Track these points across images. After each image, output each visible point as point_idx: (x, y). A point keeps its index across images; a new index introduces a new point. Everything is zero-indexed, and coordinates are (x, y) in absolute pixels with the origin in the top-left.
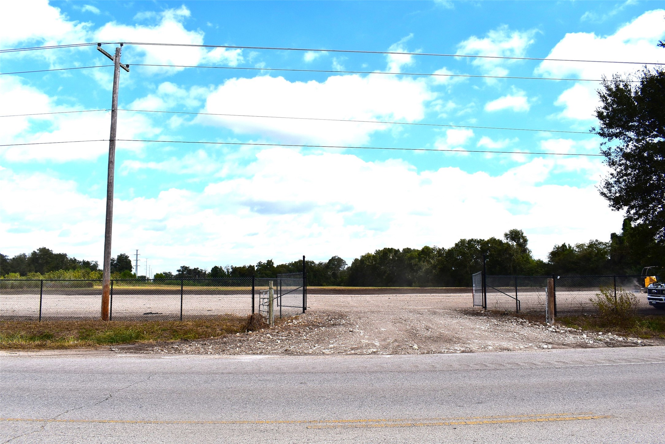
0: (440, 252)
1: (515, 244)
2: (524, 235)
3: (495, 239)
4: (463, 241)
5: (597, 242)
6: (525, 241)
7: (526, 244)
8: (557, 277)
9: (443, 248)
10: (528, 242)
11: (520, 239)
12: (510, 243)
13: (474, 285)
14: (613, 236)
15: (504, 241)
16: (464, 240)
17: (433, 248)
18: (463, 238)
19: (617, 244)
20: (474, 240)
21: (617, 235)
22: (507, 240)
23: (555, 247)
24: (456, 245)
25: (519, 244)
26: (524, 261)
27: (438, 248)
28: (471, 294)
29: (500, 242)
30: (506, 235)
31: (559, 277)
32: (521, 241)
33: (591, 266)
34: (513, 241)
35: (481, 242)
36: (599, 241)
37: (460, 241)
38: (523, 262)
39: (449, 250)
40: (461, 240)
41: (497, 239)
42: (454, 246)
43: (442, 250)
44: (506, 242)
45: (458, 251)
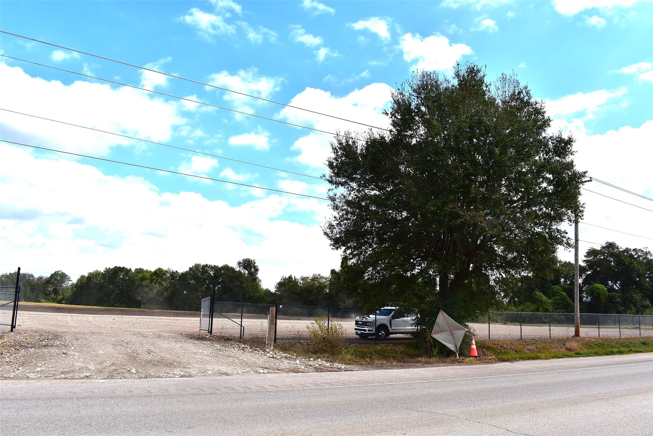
0: (174, 275)
1: (247, 272)
2: (255, 265)
3: (228, 267)
4: (197, 266)
5: (319, 276)
6: (257, 270)
7: (256, 273)
8: (280, 306)
9: (176, 271)
10: (259, 272)
11: (252, 268)
12: (242, 271)
13: (202, 310)
14: (333, 272)
15: (237, 269)
16: (199, 264)
17: (167, 270)
18: (197, 263)
19: (335, 279)
20: (208, 265)
21: (336, 271)
22: (240, 268)
23: (282, 278)
24: (191, 269)
25: (250, 273)
26: (254, 289)
27: (172, 270)
28: (199, 319)
29: (232, 269)
30: (239, 263)
31: (281, 306)
32: (253, 270)
33: (312, 297)
34: (245, 270)
35: (215, 268)
36: (321, 276)
37: (194, 266)
38: (252, 290)
39: (182, 274)
40: (195, 264)
41: (230, 267)
42: (188, 270)
43: (176, 273)
44: (239, 270)
45: (191, 275)
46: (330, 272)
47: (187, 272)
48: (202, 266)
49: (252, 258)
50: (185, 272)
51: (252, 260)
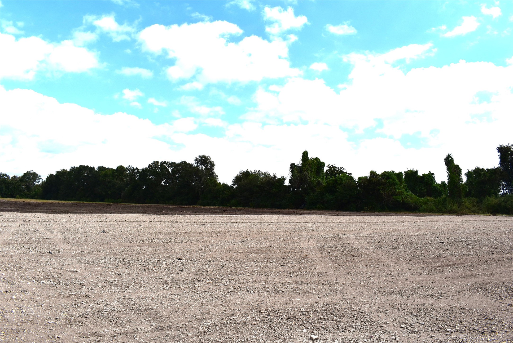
0: (134, 171)
1: (204, 168)
3: (186, 163)
4: (156, 163)
6: (213, 165)
7: (213, 169)
9: (137, 168)
10: (215, 167)
11: (208, 164)
12: (200, 167)
14: (293, 166)
15: (195, 165)
16: (157, 162)
17: (127, 167)
18: (156, 161)
20: (166, 162)
21: (296, 165)
22: (197, 164)
23: (240, 173)
24: (150, 166)
25: (208, 169)
26: (212, 183)
27: (132, 167)
29: (190, 165)
30: (196, 160)
32: (209, 165)
33: (274, 190)
34: (202, 166)
35: (172, 164)
37: (153, 163)
39: (143, 170)
40: (154, 161)
41: (187, 163)
42: (147, 167)
43: (136, 170)
44: (196, 166)
45: (151, 171)
46: (290, 166)
47: (146, 169)
48: (161, 163)
49: (207, 155)
50: (145, 169)
51: (207, 158)
